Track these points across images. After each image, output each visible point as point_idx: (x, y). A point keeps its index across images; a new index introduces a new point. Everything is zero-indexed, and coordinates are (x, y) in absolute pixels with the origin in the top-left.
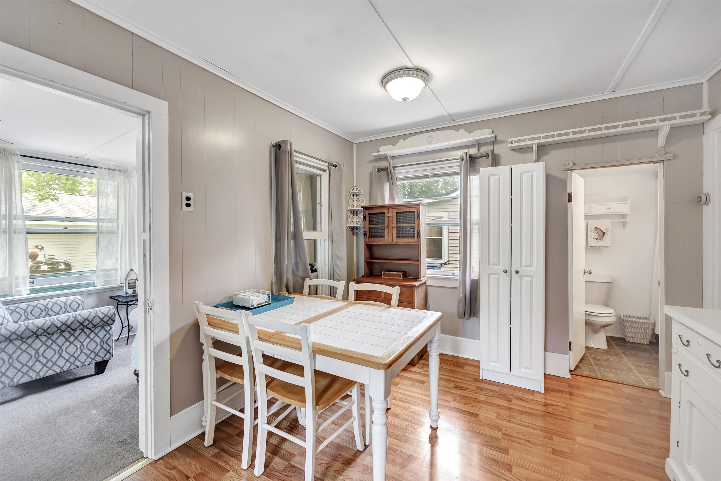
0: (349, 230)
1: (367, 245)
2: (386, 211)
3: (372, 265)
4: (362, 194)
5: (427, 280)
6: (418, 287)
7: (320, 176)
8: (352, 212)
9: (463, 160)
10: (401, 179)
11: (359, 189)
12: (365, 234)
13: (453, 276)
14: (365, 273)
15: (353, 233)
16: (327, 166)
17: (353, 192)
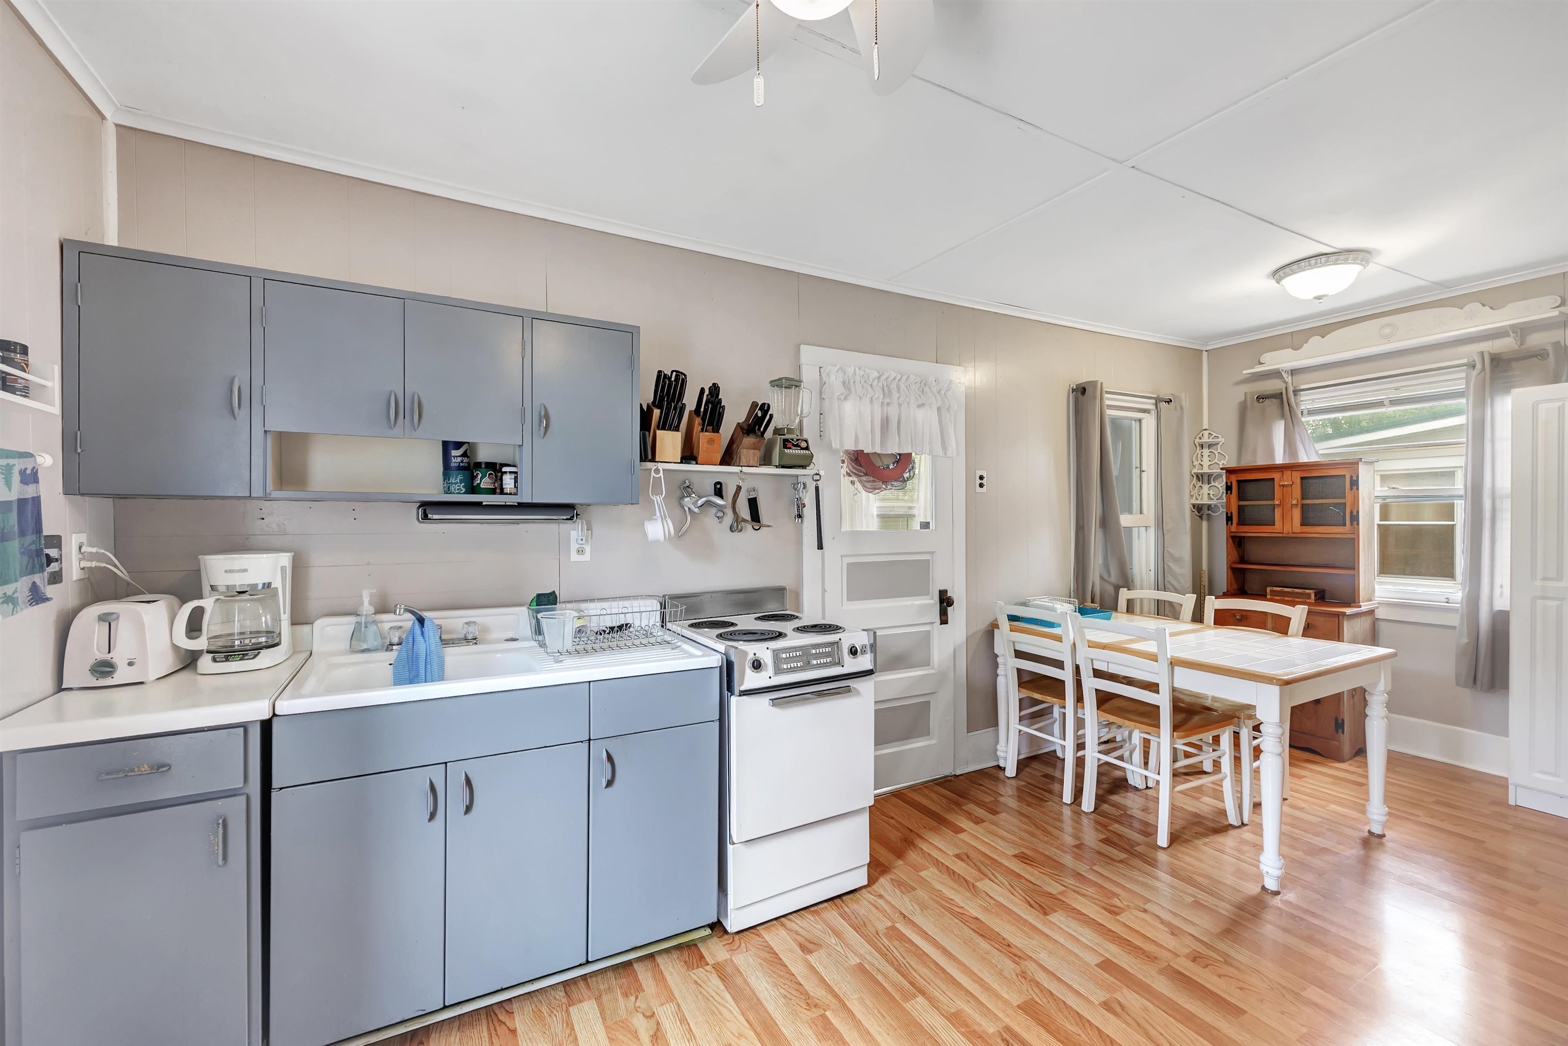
0: (1194, 510)
1: (1232, 537)
2: (1276, 476)
3: (1244, 574)
4: (1221, 444)
5: (1377, 608)
6: (1354, 618)
7: (1140, 421)
8: (1200, 477)
9: (1474, 367)
10: (1311, 412)
11: (1214, 434)
12: (1229, 519)
13: (1447, 602)
14: (1229, 589)
15: (1201, 517)
16: (1153, 404)
17: (1201, 441)
